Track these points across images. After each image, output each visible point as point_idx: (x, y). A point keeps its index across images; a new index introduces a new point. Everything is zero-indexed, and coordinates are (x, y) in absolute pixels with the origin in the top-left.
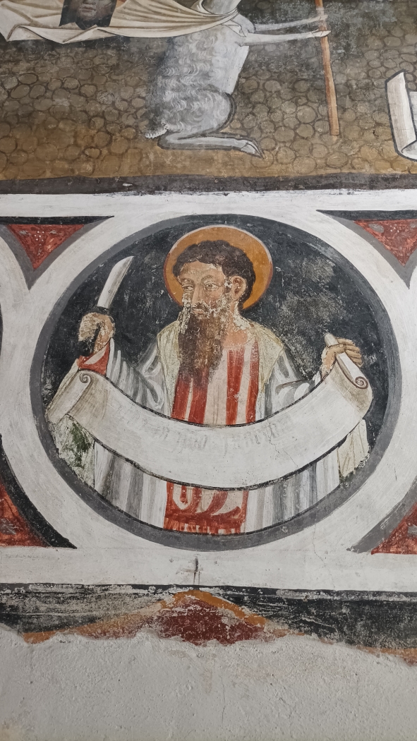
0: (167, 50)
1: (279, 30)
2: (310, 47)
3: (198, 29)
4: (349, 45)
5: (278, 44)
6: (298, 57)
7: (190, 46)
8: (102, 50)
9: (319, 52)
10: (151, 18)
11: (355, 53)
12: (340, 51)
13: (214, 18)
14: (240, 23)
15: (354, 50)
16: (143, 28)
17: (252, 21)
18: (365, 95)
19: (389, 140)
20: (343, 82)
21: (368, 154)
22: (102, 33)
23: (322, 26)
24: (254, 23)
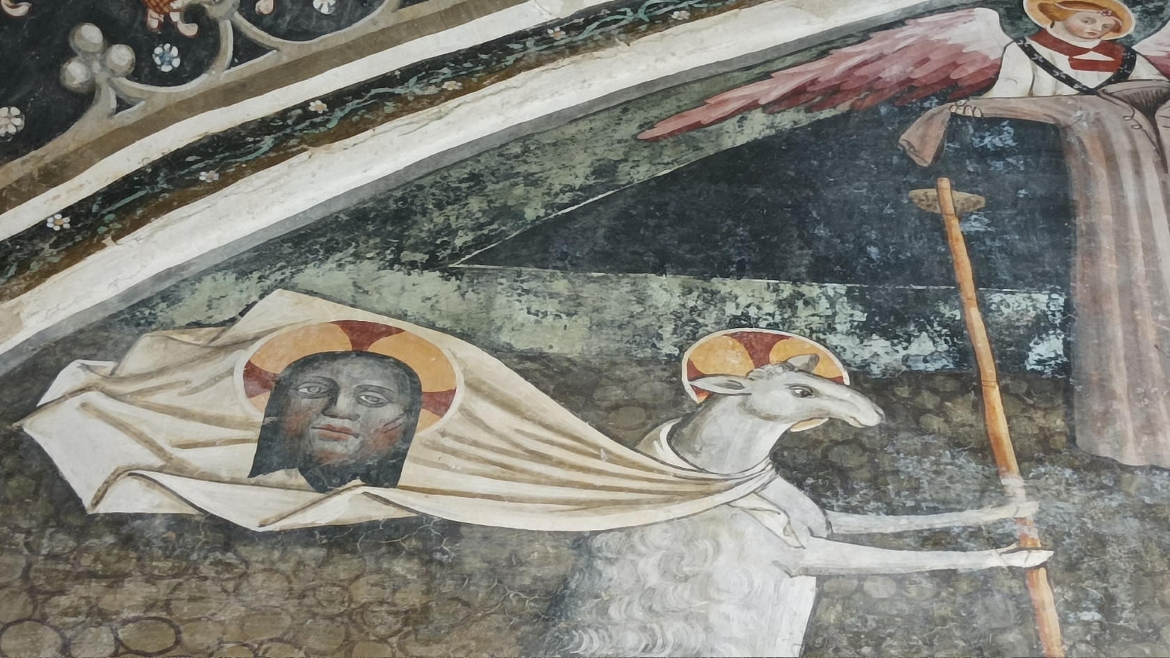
0: (574, 570)
1: (899, 535)
2: (998, 597)
3: (661, 514)
4: (1111, 599)
5: (901, 580)
6: (965, 624)
7: (642, 564)
8: (378, 558)
9: (1027, 614)
10: (523, 471)
11: (1134, 626)
12: (1086, 616)
13: (705, 485)
14: (784, 505)
16: (498, 498)
17: (817, 502)
22: (376, 504)
23: (1024, 536)
24: (823, 507)
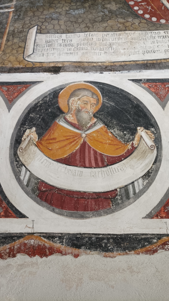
2: (5, 15)
15: (21, 17)
18: (19, 35)
19: (22, 53)
20: (12, 29)
21: (12, 59)
23: (12, 7)
